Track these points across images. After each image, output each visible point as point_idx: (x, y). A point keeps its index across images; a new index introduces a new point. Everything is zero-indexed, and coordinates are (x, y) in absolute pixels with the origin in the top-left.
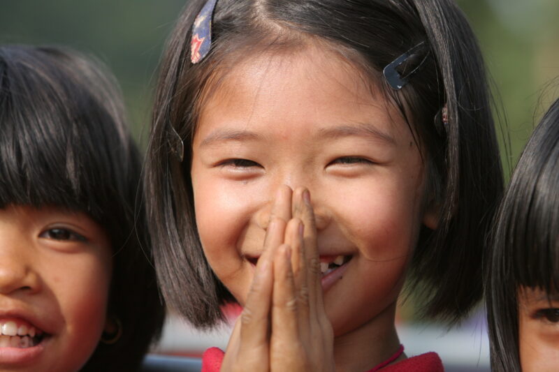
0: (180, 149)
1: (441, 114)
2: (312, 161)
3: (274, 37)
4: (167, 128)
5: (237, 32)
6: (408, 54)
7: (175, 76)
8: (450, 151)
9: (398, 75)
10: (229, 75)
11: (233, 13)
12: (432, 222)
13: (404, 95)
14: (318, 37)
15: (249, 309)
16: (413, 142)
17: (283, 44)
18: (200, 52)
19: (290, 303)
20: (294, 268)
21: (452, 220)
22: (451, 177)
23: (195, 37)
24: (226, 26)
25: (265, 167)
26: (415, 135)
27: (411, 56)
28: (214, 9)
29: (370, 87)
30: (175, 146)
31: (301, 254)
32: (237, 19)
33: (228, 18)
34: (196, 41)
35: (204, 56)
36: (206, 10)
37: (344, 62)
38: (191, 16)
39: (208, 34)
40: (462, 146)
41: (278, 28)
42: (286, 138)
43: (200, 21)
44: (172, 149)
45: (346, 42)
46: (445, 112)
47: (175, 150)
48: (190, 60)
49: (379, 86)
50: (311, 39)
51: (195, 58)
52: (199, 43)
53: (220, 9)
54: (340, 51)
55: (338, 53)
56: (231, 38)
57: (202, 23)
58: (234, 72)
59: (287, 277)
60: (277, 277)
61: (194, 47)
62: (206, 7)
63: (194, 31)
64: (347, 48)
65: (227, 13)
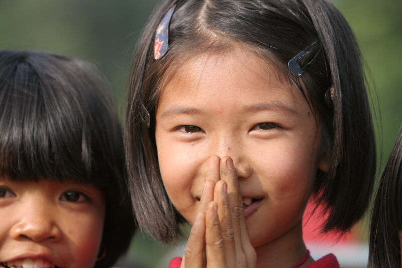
0: (147, 119)
1: (330, 92)
2: (239, 128)
3: (211, 42)
4: (139, 104)
5: (186, 39)
6: (306, 51)
7: (143, 68)
8: (336, 118)
9: (299, 66)
10: (180, 69)
11: (183, 24)
12: (325, 167)
13: (303, 81)
14: (241, 42)
15: (189, 247)
16: (311, 112)
17: (217, 47)
18: (160, 52)
19: (218, 243)
20: (220, 218)
21: (338, 166)
22: (337, 136)
23: (157, 40)
24: (178, 34)
25: (207, 132)
26: (312, 107)
27: (308, 52)
28: (171, 21)
29: (279, 76)
30: (144, 117)
31: (226, 206)
32: (185, 29)
33: (180, 28)
34: (158, 43)
35: (163, 54)
36: (165, 21)
37: (259, 59)
38: (154, 25)
39: (166, 39)
40: (344, 114)
41: (214, 35)
42: (221, 112)
43: (161, 29)
44: (143, 119)
45: (261, 45)
46: (332, 90)
47: (144, 119)
48: (153, 57)
49: (286, 75)
50: (237, 43)
51: (157, 55)
52: (160, 45)
53: (174, 21)
54: (257, 51)
55: (255, 53)
56: (182, 42)
57: (162, 31)
58: (184, 67)
59: (214, 225)
60: (207, 225)
61: (156, 48)
62: (164, 19)
63: (157, 36)
64: (262, 49)
65: (179, 23)
